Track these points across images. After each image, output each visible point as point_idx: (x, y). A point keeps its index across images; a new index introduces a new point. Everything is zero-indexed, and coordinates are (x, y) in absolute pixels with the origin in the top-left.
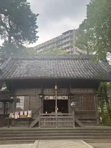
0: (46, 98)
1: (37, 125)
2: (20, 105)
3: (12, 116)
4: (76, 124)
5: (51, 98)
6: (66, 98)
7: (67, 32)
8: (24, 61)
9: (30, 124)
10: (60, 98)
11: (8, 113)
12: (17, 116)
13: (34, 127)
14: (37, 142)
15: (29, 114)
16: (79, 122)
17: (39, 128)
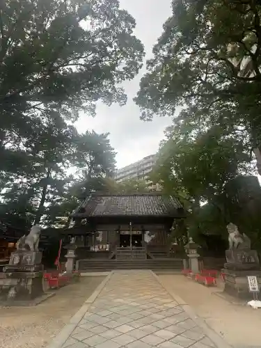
0: (122, 233)
1: (114, 257)
2: (100, 238)
3: (92, 249)
4: (148, 257)
5: (127, 233)
6: (140, 232)
7: (149, 157)
8: (103, 198)
9: (108, 257)
10: (135, 233)
11: (89, 246)
12: (97, 250)
13: (112, 258)
14: (113, 271)
15: (107, 247)
16: (150, 255)
17: (116, 260)
